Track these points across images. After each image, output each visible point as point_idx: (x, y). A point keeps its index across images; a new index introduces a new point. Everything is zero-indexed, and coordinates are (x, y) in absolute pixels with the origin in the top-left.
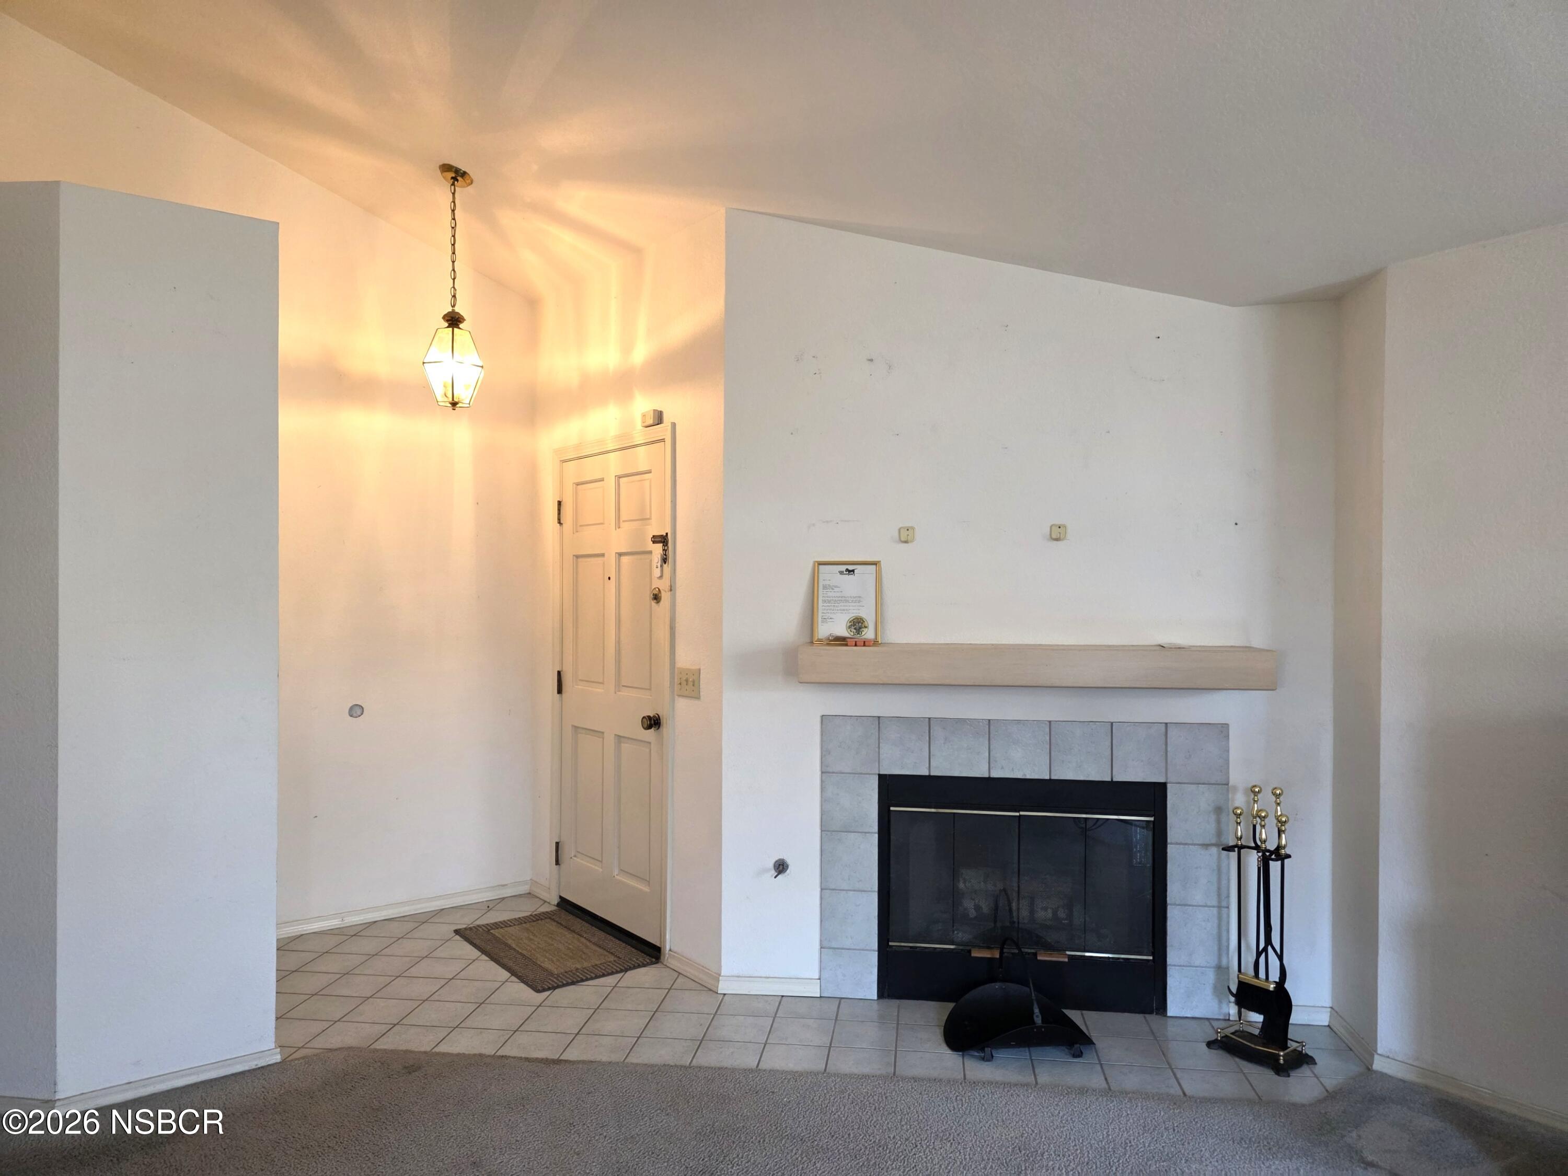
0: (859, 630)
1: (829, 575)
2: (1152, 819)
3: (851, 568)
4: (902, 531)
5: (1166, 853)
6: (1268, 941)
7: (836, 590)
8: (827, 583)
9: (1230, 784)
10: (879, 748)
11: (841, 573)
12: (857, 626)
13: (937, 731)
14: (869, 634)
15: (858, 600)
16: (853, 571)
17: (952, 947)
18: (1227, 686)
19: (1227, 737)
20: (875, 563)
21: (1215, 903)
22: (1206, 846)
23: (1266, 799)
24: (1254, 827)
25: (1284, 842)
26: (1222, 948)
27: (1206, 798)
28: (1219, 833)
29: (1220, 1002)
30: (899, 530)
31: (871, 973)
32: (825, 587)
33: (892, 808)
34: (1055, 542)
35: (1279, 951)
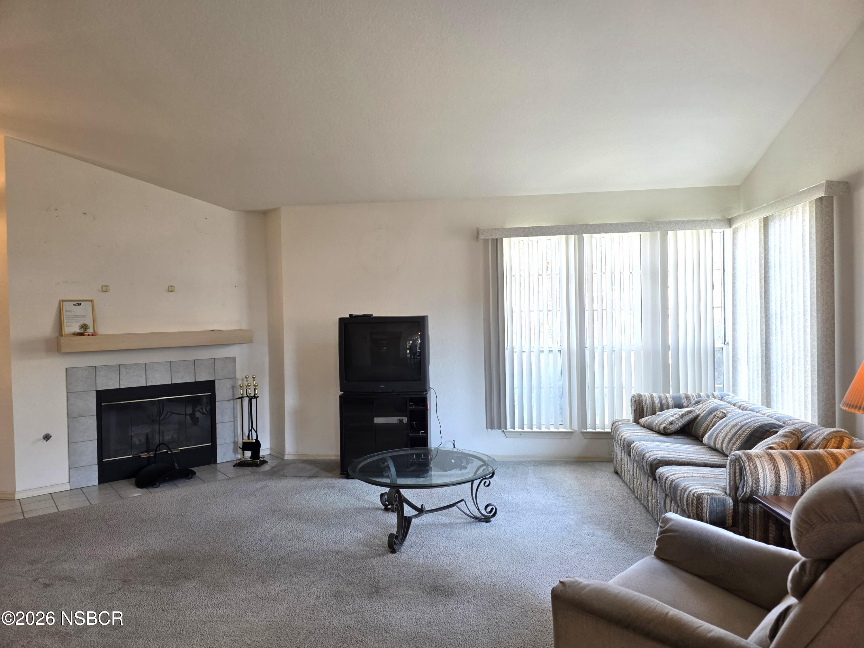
0: (85, 330)
1: (67, 306)
2: (210, 394)
3: (79, 303)
4: (103, 287)
5: (215, 405)
6: (252, 427)
7: (73, 312)
8: (68, 309)
9: (237, 378)
10: (96, 379)
11: (74, 305)
12: (84, 328)
13: (123, 370)
14: (90, 331)
15: (84, 316)
16: (80, 304)
17: (131, 456)
18: (237, 343)
19: (235, 361)
20: (91, 301)
21: (232, 420)
22: (229, 400)
23: (250, 380)
24: (247, 390)
25: (257, 393)
26: (235, 435)
27: (228, 383)
28: (233, 395)
29: (235, 454)
30: (102, 287)
31: (95, 474)
32: (66, 311)
33: (102, 404)
34: (170, 293)
35: (256, 430)
